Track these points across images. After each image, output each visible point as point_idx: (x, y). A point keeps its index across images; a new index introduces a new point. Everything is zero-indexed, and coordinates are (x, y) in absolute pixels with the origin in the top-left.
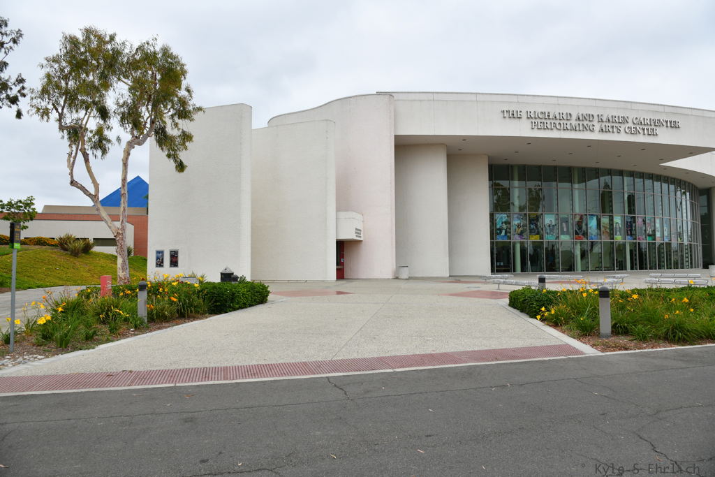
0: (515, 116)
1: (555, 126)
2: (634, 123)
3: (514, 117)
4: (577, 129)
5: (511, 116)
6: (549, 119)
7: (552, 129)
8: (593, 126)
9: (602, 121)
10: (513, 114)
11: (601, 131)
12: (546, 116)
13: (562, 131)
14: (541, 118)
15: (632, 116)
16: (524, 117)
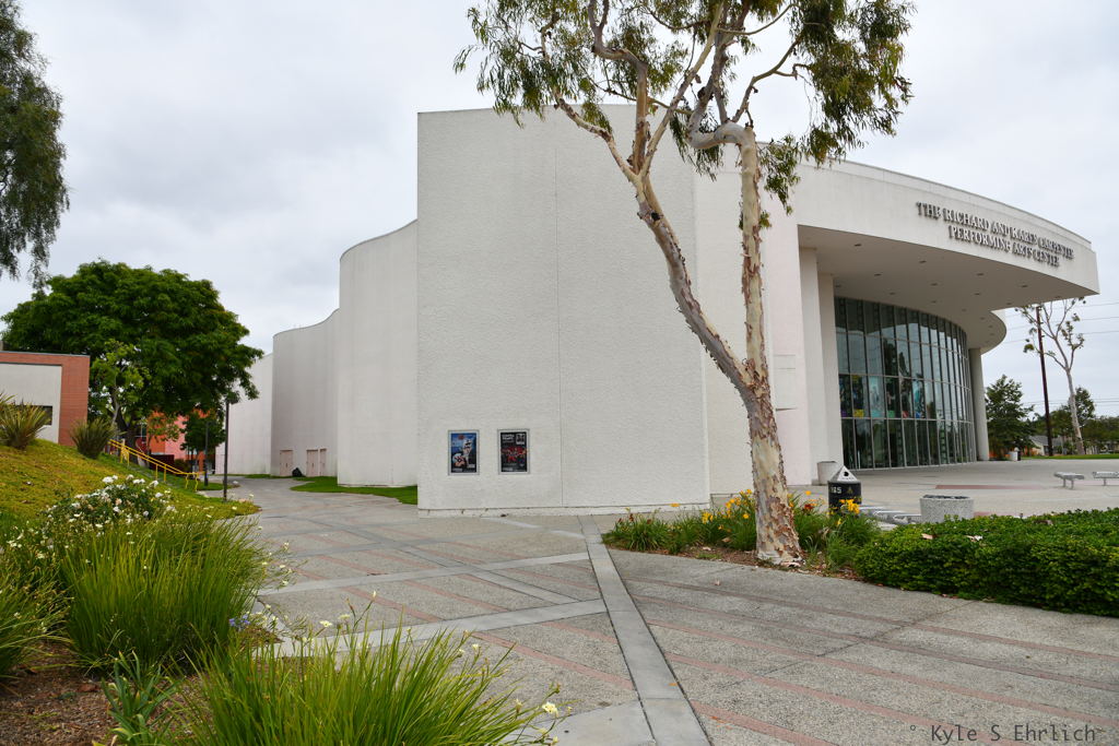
0: (932, 213)
1: (974, 238)
3: (930, 216)
4: (994, 246)
5: (927, 213)
6: (967, 225)
7: (970, 242)
8: (1008, 243)
9: (1015, 238)
10: (930, 211)
11: (1016, 253)
12: (964, 220)
13: (979, 247)
14: (958, 223)
15: (1039, 234)
16: (942, 218)
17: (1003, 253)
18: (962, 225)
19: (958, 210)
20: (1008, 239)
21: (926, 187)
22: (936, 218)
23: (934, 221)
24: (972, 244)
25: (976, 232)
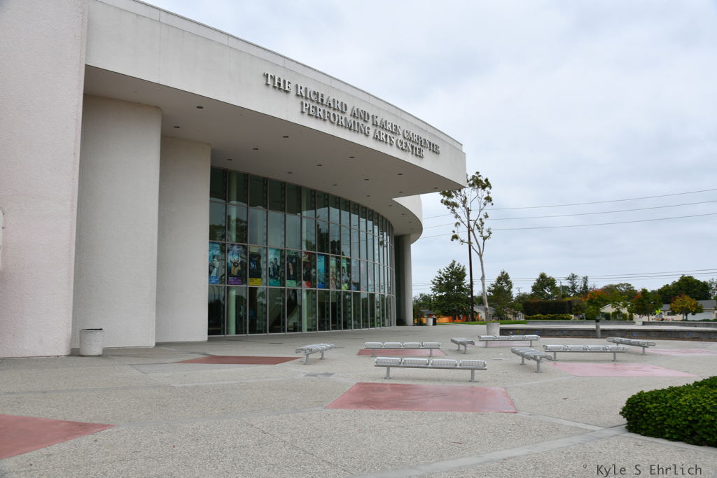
0: (282, 87)
1: (329, 117)
2: (404, 137)
3: (280, 89)
4: (352, 128)
5: (276, 85)
6: (322, 104)
7: (325, 120)
8: (368, 128)
9: (377, 125)
10: (279, 84)
11: (376, 138)
12: (319, 99)
13: (335, 127)
14: (313, 101)
15: (403, 127)
16: (293, 92)
17: (363, 135)
18: (315, 102)
19: (312, 88)
20: (369, 124)
21: (280, 62)
22: (287, 92)
23: (284, 94)
24: (328, 122)
25: (332, 112)
